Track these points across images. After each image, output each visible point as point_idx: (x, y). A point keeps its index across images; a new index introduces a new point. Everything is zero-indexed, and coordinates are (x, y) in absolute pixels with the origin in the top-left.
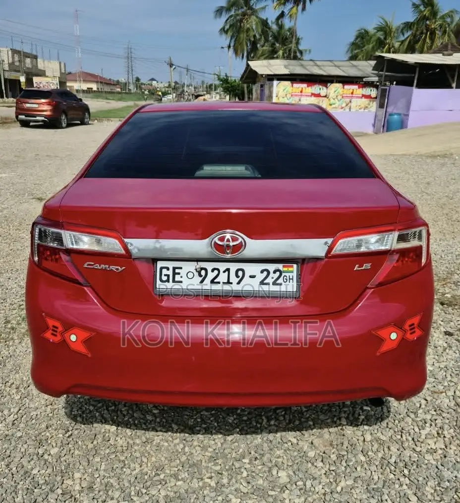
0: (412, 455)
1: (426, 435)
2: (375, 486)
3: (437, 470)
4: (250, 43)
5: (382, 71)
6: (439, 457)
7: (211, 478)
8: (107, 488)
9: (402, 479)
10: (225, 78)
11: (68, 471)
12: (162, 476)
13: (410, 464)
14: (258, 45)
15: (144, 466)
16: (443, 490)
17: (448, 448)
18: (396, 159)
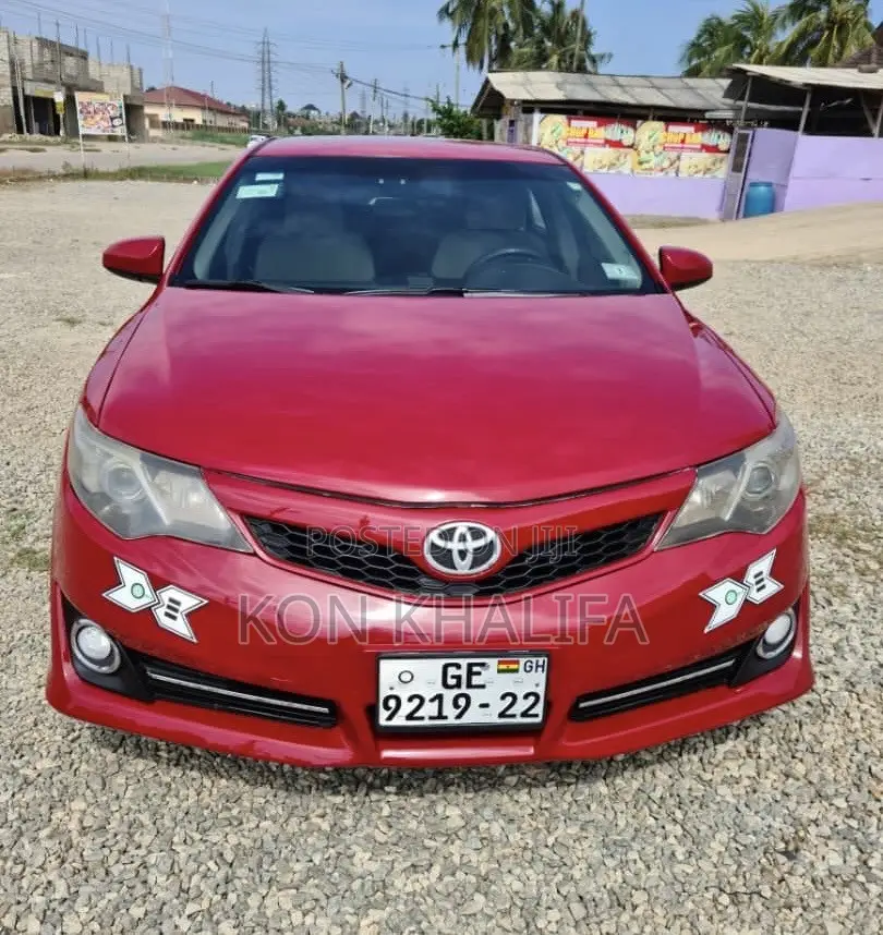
0: (693, 787)
1: (725, 753)
2: (619, 838)
3: (735, 813)
4: (497, 38)
5: (742, 99)
6: (743, 791)
7: (323, 816)
8: (132, 830)
9: (669, 827)
10: (446, 106)
11: (64, 798)
12: (235, 812)
13: (687, 801)
14: (513, 44)
15: (205, 793)
16: (741, 848)
17: (762, 776)
18: (754, 269)
